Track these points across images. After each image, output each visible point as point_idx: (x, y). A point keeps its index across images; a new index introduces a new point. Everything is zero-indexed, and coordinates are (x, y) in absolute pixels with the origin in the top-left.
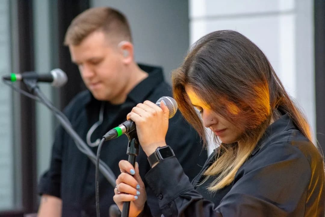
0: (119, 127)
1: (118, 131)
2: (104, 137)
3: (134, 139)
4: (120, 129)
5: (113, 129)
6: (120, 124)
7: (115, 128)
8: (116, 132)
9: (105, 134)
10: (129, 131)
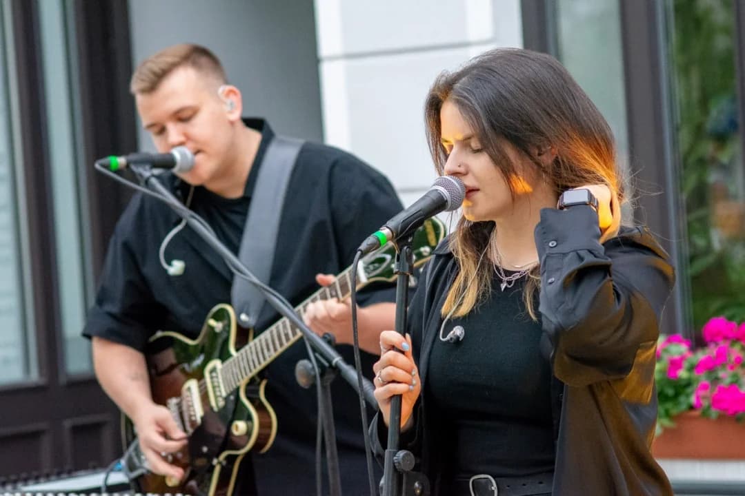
0: (380, 231)
1: (381, 237)
2: (359, 250)
3: (405, 248)
4: (383, 234)
5: (372, 235)
6: (381, 227)
7: (374, 234)
8: (378, 240)
9: (360, 245)
10: (397, 236)
